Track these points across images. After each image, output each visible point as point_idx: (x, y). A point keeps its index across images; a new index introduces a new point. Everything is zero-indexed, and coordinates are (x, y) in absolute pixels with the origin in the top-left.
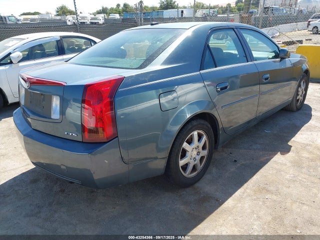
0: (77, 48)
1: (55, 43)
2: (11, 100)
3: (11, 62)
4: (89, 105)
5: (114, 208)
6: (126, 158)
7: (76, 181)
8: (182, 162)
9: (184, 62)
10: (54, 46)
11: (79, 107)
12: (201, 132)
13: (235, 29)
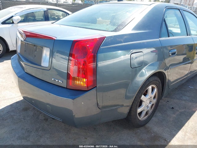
0: (56, 18)
1: (43, 13)
2: (11, 48)
3: (13, 23)
4: (74, 58)
5: (86, 139)
6: (101, 104)
7: (59, 119)
8: (139, 110)
9: (149, 30)
10: (42, 16)
11: (67, 60)
12: (154, 86)
13: (180, 10)
